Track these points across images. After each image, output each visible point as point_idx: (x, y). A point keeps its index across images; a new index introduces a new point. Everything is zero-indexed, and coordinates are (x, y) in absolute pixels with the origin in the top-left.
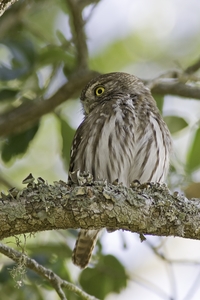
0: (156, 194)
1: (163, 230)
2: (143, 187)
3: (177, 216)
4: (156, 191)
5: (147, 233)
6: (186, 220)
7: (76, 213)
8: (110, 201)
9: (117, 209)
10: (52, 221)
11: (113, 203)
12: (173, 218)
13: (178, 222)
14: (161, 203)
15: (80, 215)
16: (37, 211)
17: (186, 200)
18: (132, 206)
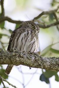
0: (35, 56)
1: (37, 66)
2: (31, 53)
4: (35, 55)
5: (32, 67)
6: (43, 64)
7: (12, 60)
8: (22, 57)
9: (24, 60)
10: (5, 62)
11: (23, 58)
12: (40, 63)
13: (41, 64)
14: (37, 58)
15: (13, 61)
16: (1, 59)
17: (44, 58)
18: (29, 59)
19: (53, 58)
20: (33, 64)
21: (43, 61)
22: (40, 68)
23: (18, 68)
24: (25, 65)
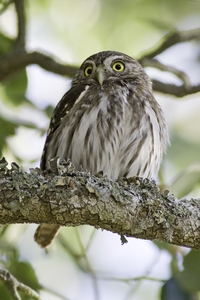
0: (144, 191)
1: (149, 232)
3: (166, 218)
4: (143, 187)
5: (131, 235)
6: (175, 223)
7: (53, 206)
8: (93, 195)
9: (101, 205)
10: (25, 213)
11: (97, 198)
12: (162, 220)
13: (167, 225)
14: (150, 201)
15: (58, 209)
16: (9, 200)
17: (177, 201)
18: (117, 202)
20: (136, 225)
21: (172, 212)
22: (163, 239)
24: (103, 228)
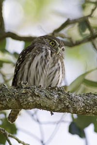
0: (59, 92)
1: (62, 110)
3: (69, 103)
5: (55, 111)
6: (73, 105)
7: (21, 102)
8: (38, 96)
9: (41, 100)
10: (9, 105)
11: (39, 97)
12: (67, 104)
13: (70, 106)
14: (62, 97)
15: (23, 103)
16: (2, 101)
17: (73, 95)
18: (48, 98)
19: (88, 95)
20: (57, 107)
21: (72, 100)
22: (68, 112)
23: (33, 115)
24: (43, 109)
